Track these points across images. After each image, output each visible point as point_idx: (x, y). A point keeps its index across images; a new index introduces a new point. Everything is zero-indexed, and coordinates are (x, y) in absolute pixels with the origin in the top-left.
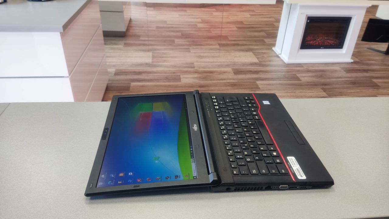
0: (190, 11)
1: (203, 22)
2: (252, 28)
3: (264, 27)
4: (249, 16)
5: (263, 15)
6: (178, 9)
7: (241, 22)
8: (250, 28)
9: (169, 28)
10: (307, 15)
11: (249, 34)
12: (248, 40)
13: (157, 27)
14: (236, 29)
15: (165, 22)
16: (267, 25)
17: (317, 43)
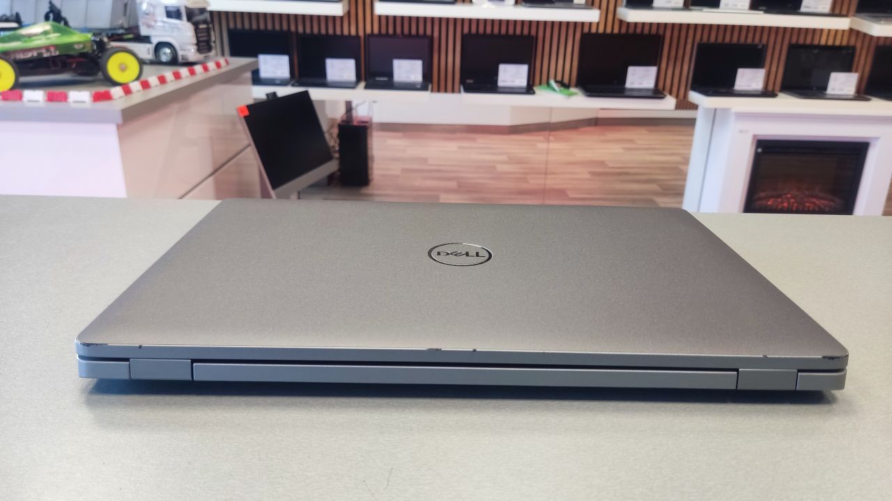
0: (483, 141)
1: (512, 160)
2: (627, 174)
3: (656, 174)
4: (621, 151)
5: (654, 149)
6: (458, 135)
7: (602, 163)
8: (622, 174)
9: (430, 171)
10: (755, 136)
11: (619, 186)
12: (615, 200)
13: (405, 170)
14: (589, 176)
15: (425, 160)
16: (663, 168)
17: (785, 205)
